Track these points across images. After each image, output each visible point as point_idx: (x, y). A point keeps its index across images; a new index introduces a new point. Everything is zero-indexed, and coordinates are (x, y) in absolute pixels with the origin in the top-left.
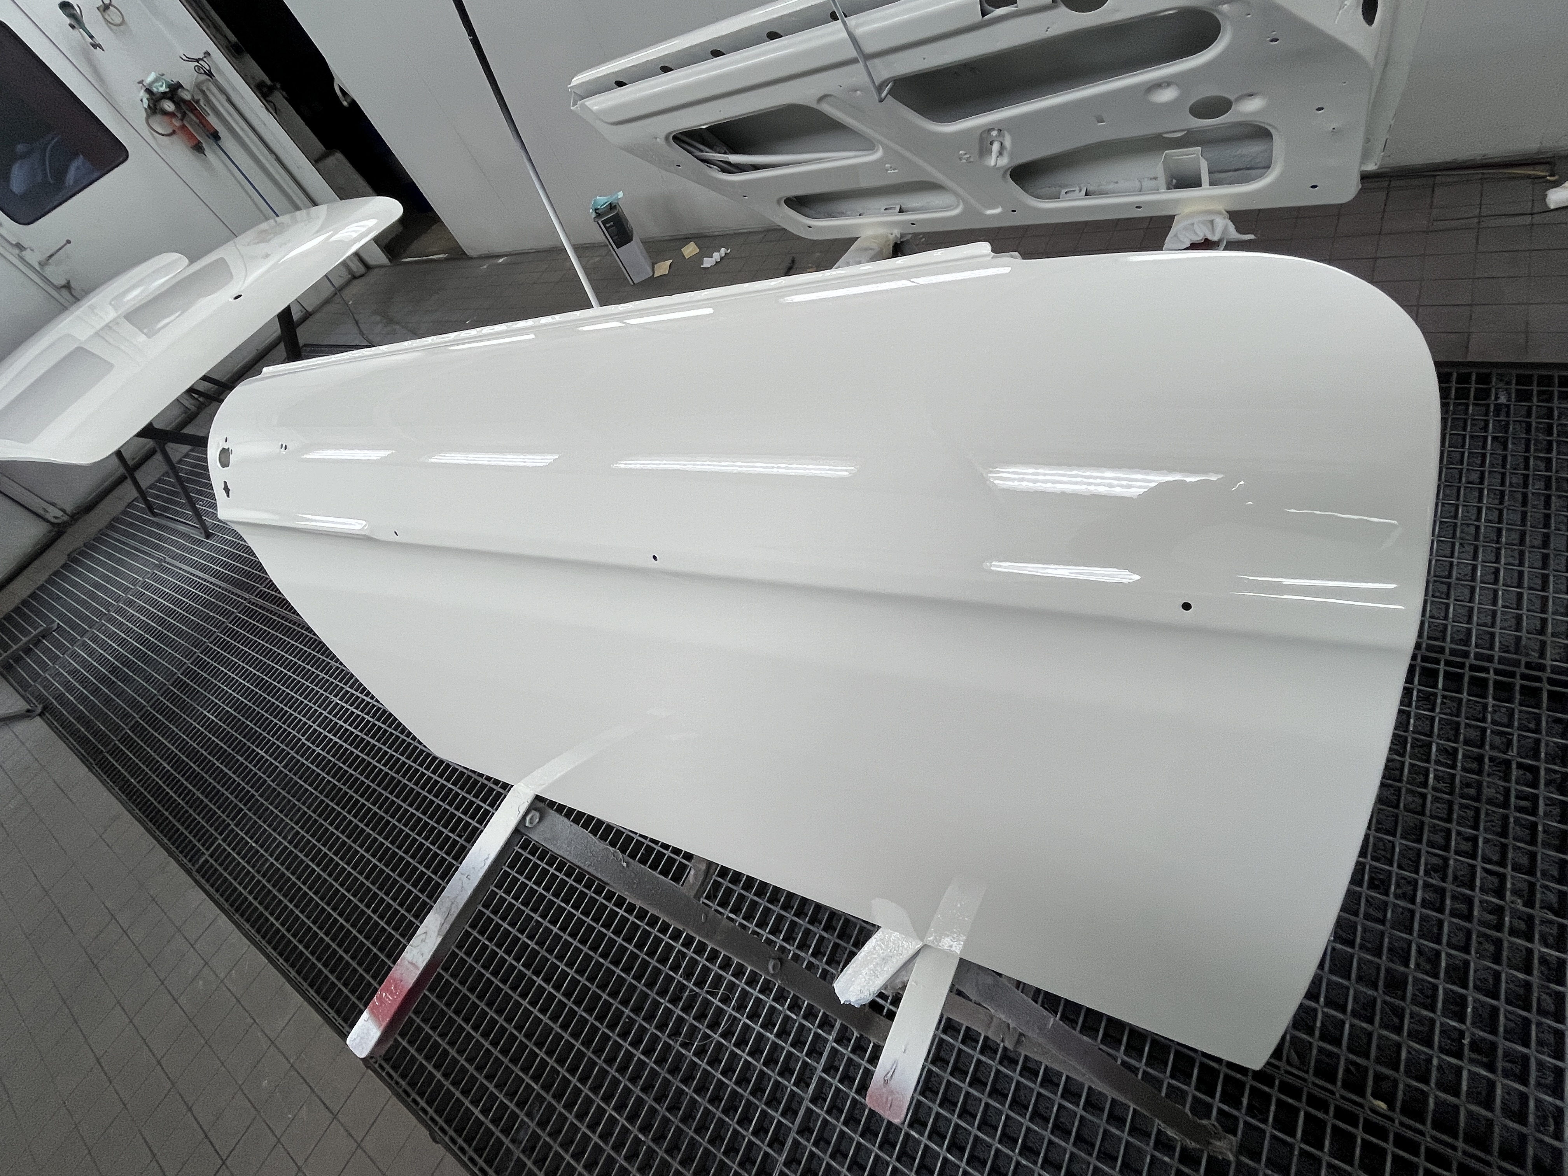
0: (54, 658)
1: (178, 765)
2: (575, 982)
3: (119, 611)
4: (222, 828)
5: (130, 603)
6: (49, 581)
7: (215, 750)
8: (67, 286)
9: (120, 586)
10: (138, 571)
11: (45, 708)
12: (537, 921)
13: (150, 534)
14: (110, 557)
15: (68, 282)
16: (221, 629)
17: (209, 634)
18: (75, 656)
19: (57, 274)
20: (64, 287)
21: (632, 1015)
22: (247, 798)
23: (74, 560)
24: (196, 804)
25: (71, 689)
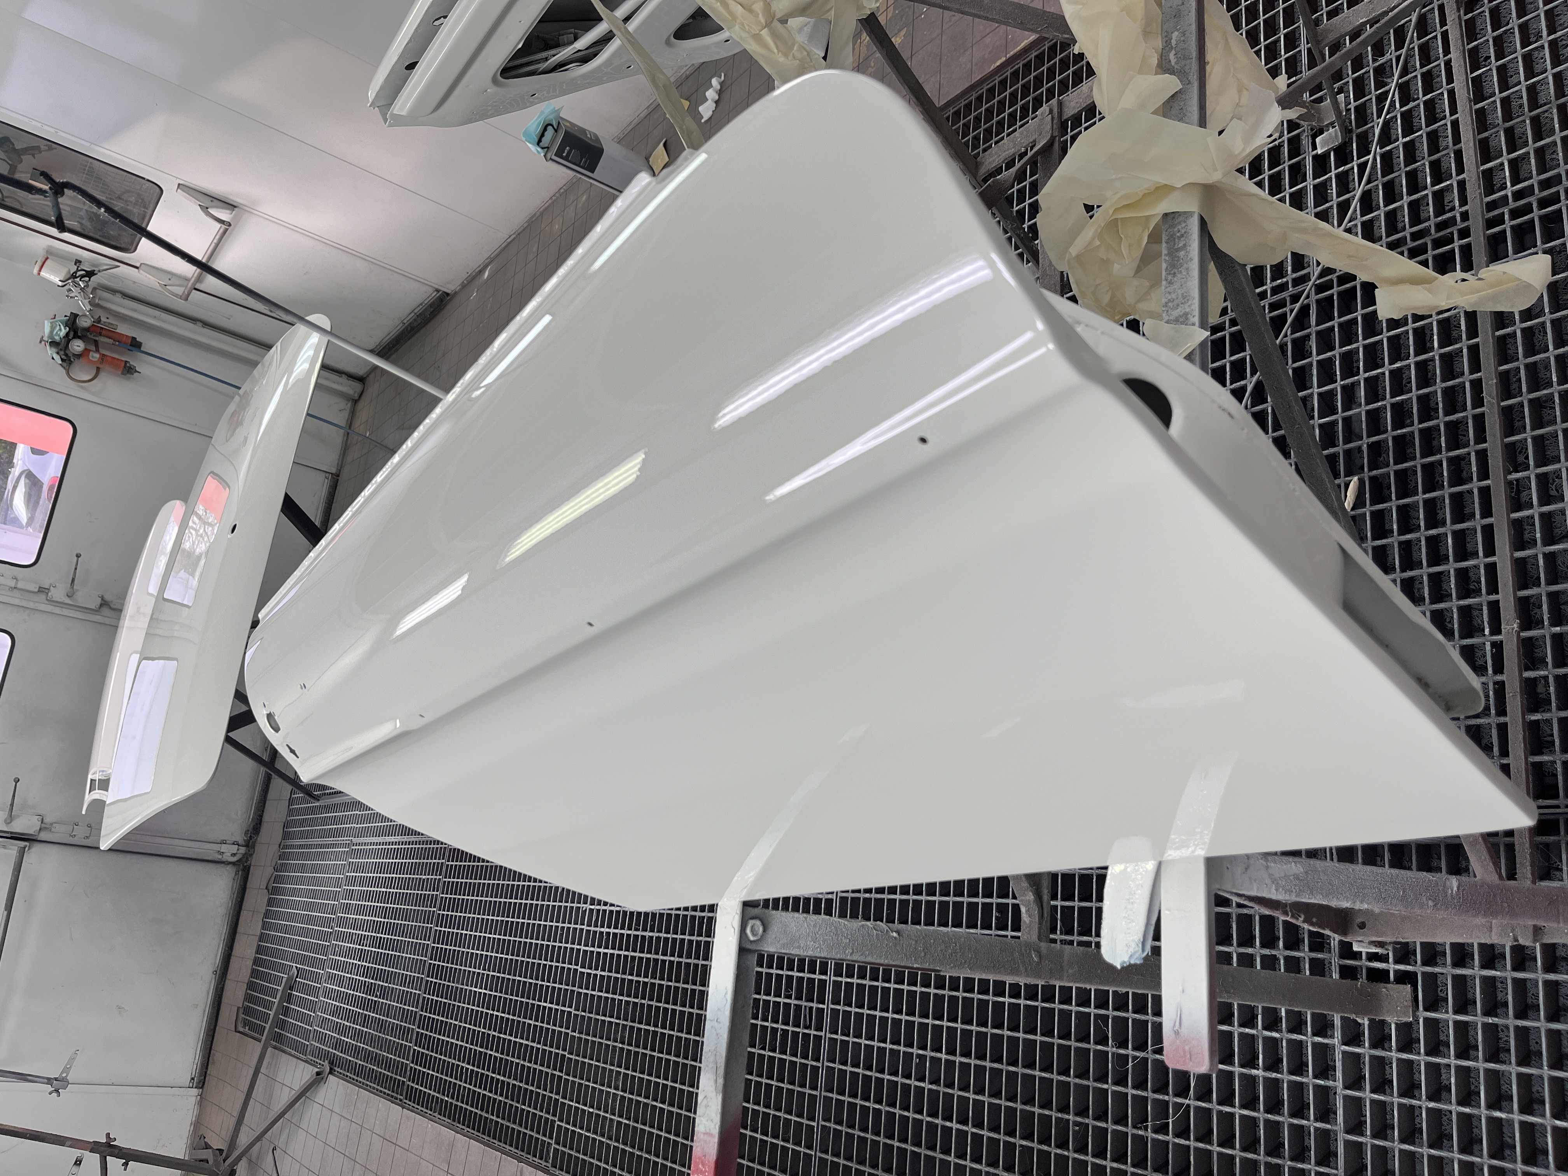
0: (312, 1006)
1: (479, 1060)
2: (995, 1110)
3: (341, 922)
4: (554, 1107)
5: (347, 908)
6: (265, 926)
7: (503, 1025)
9: (328, 895)
10: (335, 869)
11: (331, 1063)
12: (919, 1056)
13: (325, 822)
14: (303, 869)
16: (440, 889)
17: (433, 901)
18: (328, 993)
21: (1079, 1119)
22: (560, 1063)
23: (273, 891)
24: (515, 1093)
25: (343, 1030)
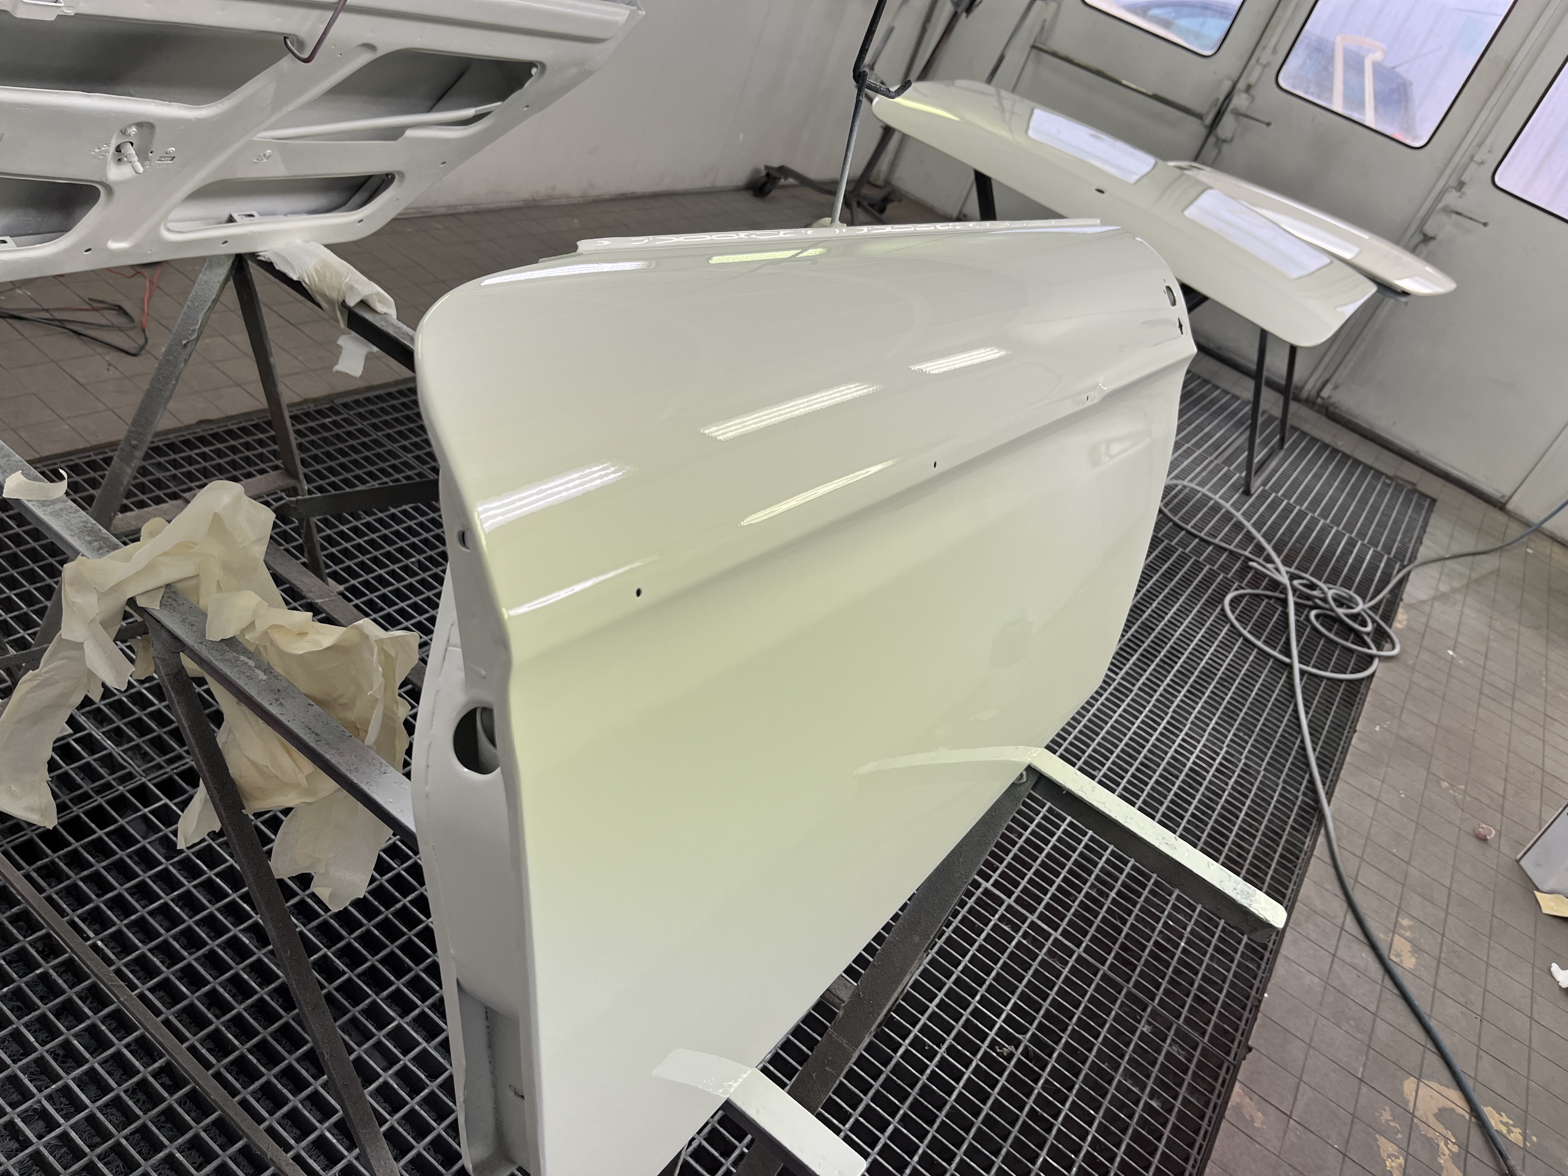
8: (1427, 239)
15: (1433, 238)
19: (1436, 225)
20: (1425, 235)
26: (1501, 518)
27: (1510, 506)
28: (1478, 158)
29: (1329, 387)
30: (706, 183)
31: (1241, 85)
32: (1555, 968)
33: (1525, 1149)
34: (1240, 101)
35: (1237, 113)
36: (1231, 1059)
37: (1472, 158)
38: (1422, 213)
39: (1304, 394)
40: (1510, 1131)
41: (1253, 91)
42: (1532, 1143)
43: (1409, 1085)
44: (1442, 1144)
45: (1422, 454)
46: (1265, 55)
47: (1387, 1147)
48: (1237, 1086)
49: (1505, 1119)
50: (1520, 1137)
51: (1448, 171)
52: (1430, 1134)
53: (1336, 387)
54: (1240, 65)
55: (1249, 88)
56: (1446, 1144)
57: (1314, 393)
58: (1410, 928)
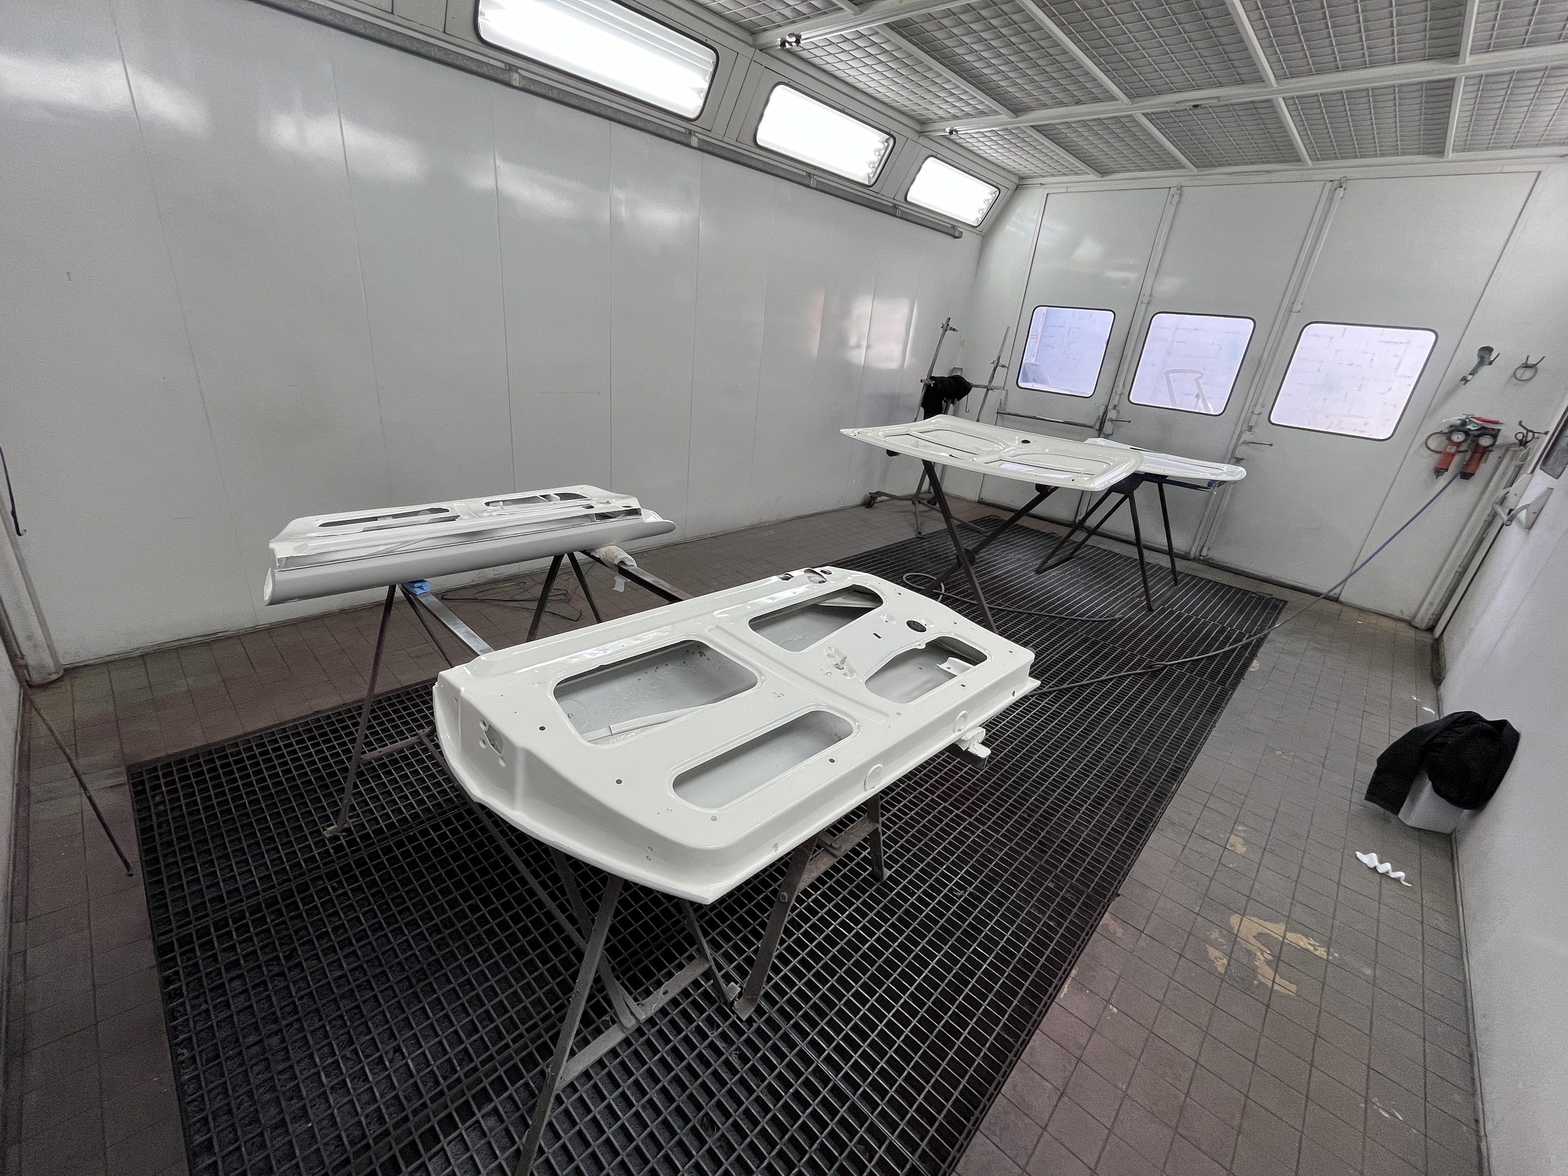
8: (1239, 460)
19: (1242, 452)
20: (1237, 458)
26: (1336, 606)
27: (1342, 599)
28: (1256, 412)
29: (1205, 549)
30: (841, 506)
31: (1111, 407)
32: (1359, 854)
33: (1328, 960)
34: (1112, 414)
35: (1112, 420)
36: (1106, 901)
37: (1253, 412)
38: (1231, 447)
39: (1192, 556)
40: (1316, 949)
41: (1118, 408)
42: (1335, 957)
43: (1235, 920)
44: (1259, 954)
45: (1273, 577)
46: (1119, 390)
47: (1213, 953)
48: (1107, 914)
49: (1312, 942)
50: (1325, 954)
51: (1241, 422)
52: (1250, 947)
53: (1209, 549)
54: (1107, 397)
55: (1115, 407)
56: (1262, 954)
57: (1197, 553)
58: (1243, 831)
